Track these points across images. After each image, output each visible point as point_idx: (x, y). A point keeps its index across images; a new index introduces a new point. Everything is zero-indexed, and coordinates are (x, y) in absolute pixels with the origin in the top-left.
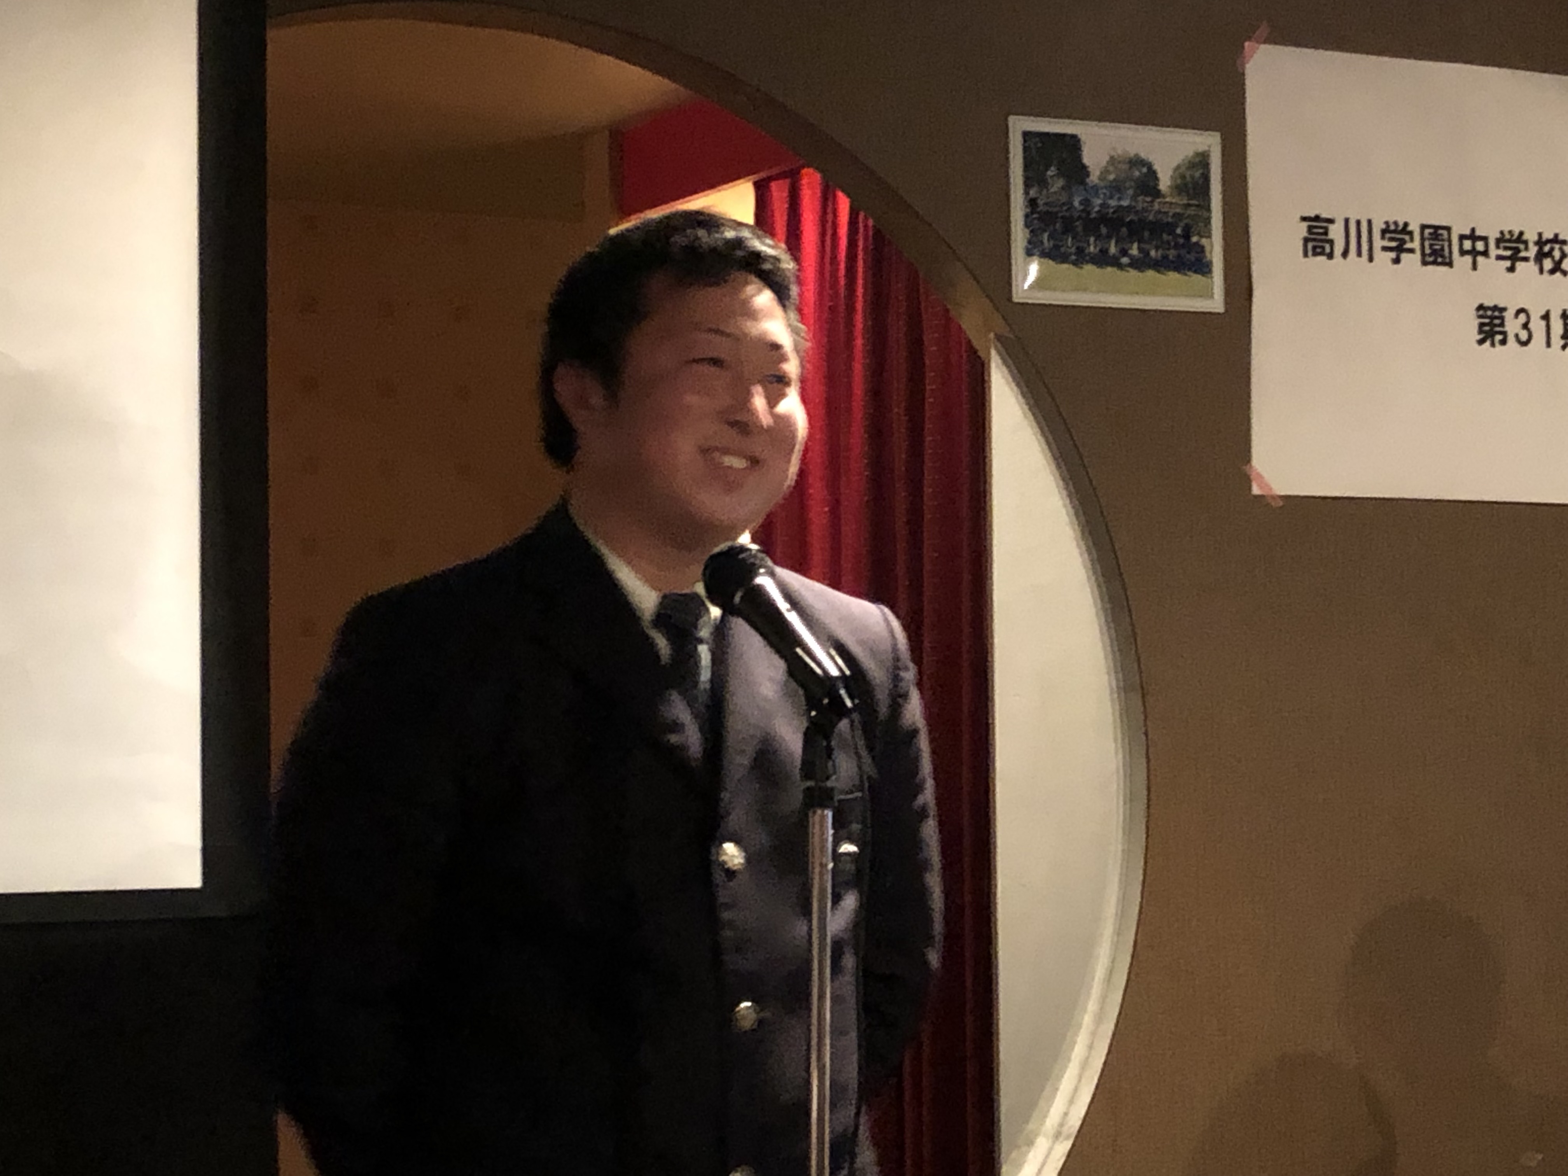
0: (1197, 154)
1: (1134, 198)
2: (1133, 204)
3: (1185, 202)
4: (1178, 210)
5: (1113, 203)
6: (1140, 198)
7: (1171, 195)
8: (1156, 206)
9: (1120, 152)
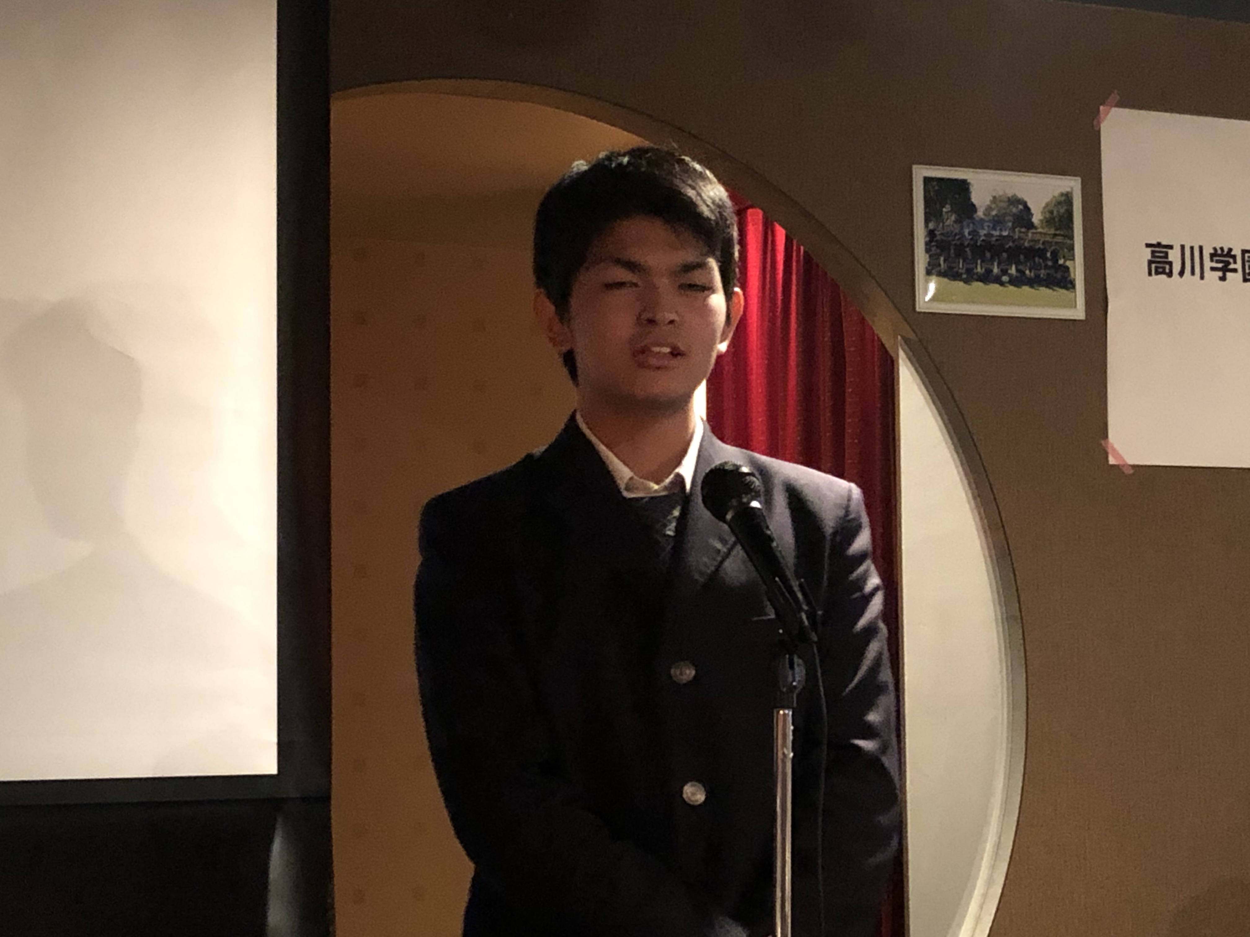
0: (1062, 194)
1: (1013, 229)
2: (1011, 234)
3: (1052, 231)
4: (1048, 239)
5: (996, 233)
6: (1017, 230)
7: (1043, 228)
8: (1030, 235)
9: (1001, 193)
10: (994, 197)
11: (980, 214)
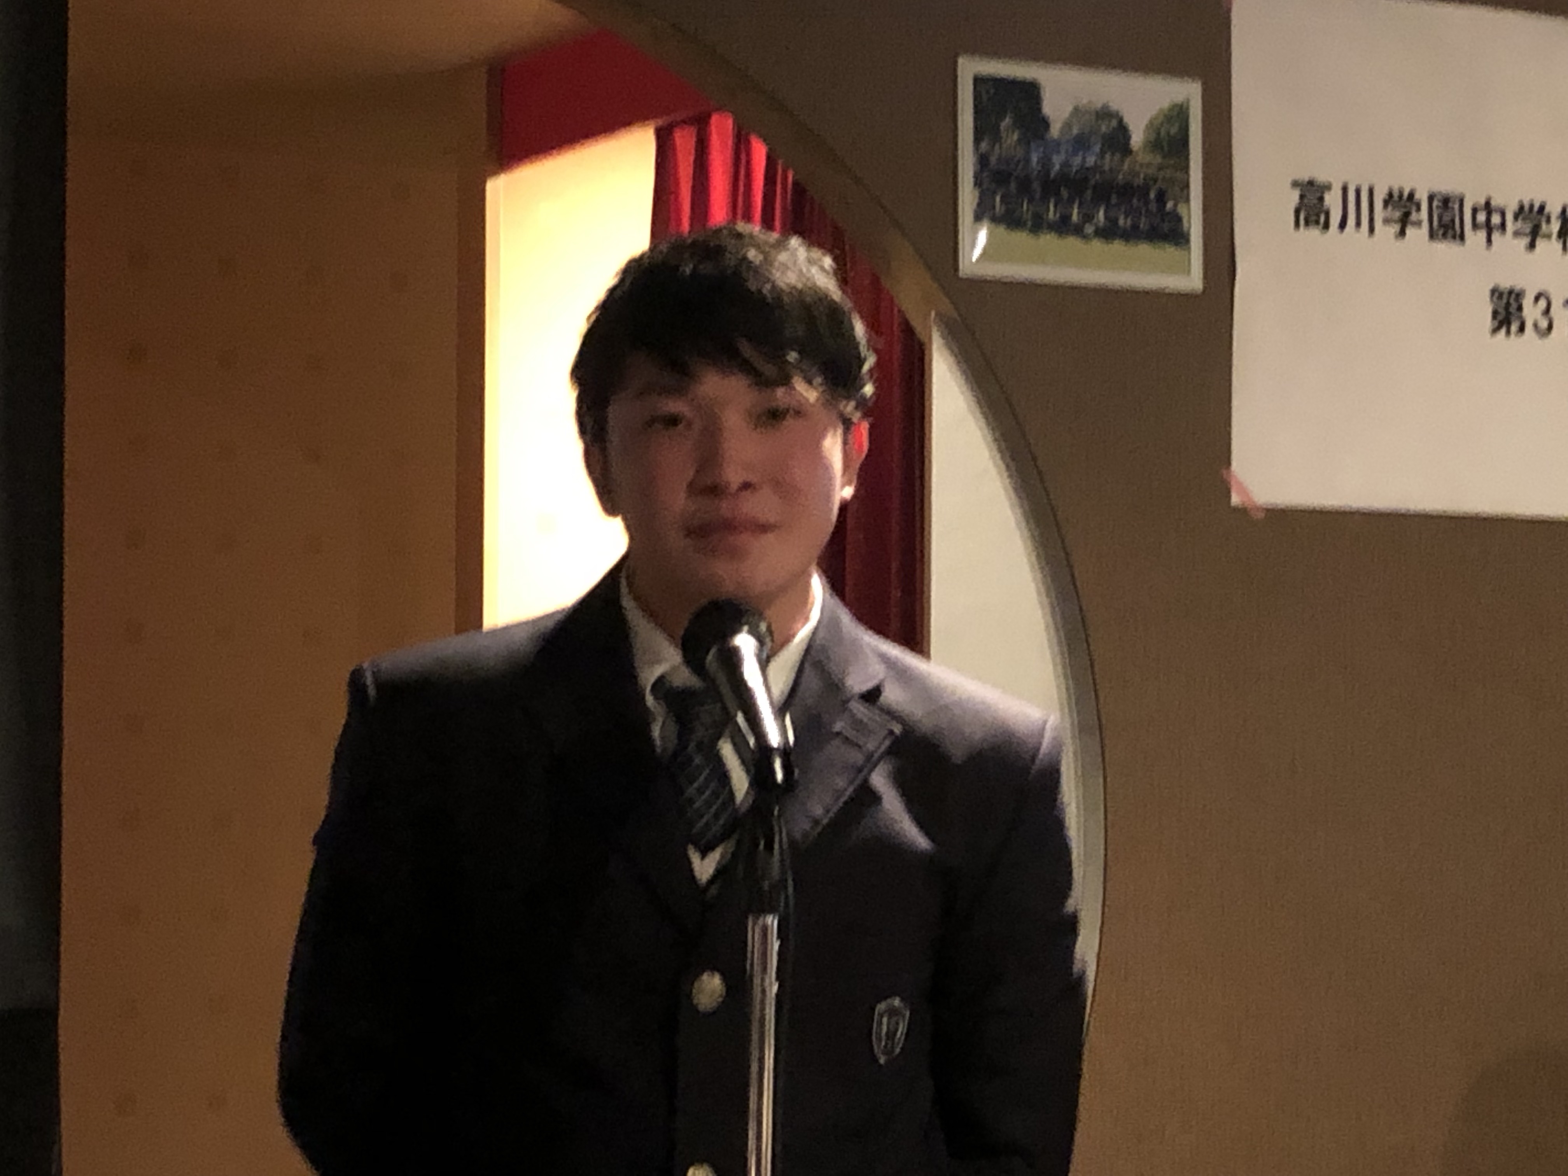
0: (1175, 106)
1: (1102, 155)
2: (1099, 163)
3: (1158, 161)
4: (1152, 171)
5: (1077, 161)
6: (1108, 156)
7: (1144, 153)
8: (1126, 165)
9: (1085, 101)
10: (1076, 109)
11: (1055, 131)
